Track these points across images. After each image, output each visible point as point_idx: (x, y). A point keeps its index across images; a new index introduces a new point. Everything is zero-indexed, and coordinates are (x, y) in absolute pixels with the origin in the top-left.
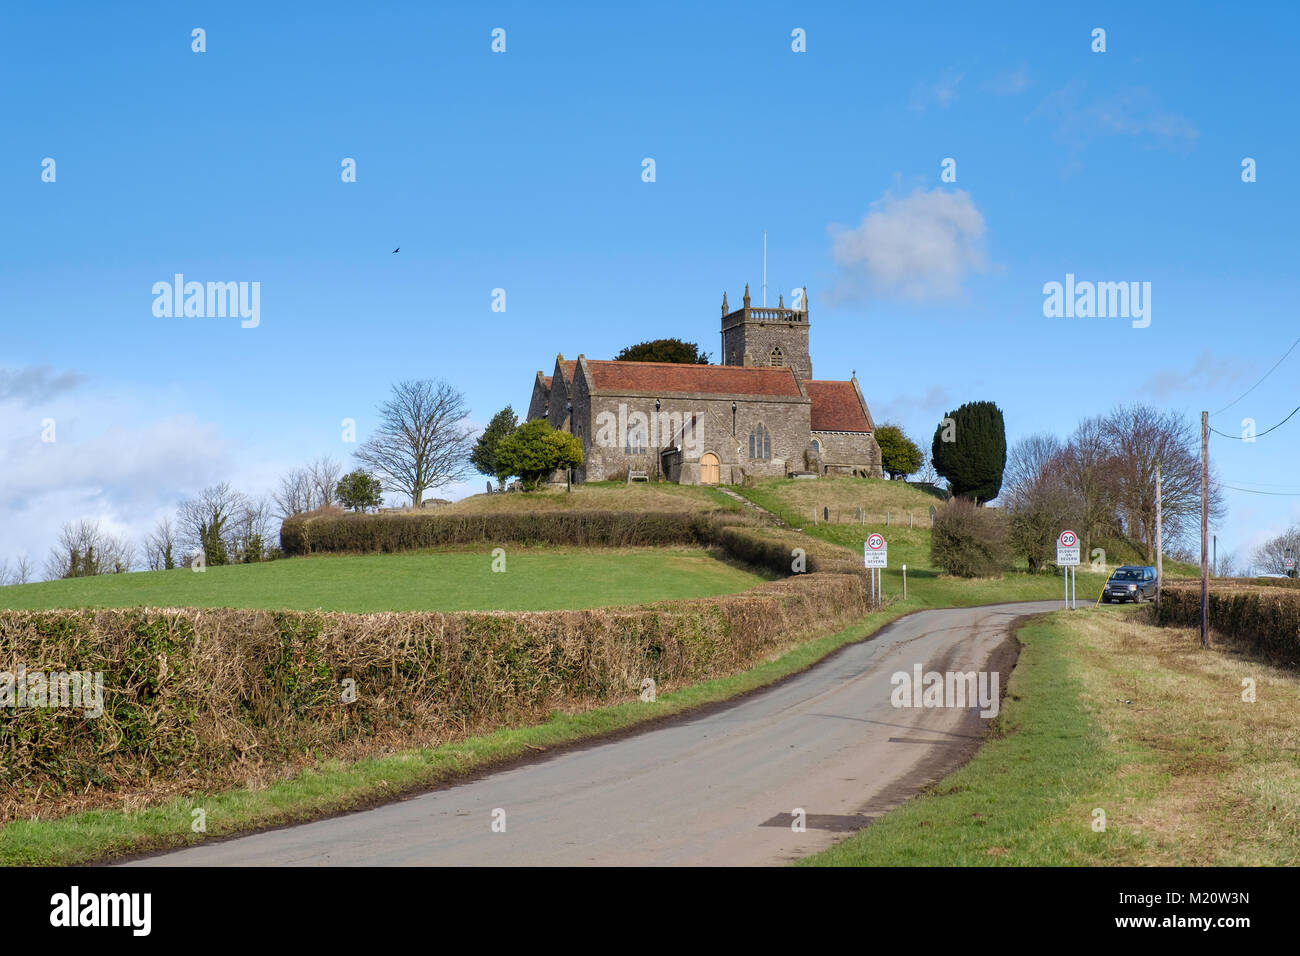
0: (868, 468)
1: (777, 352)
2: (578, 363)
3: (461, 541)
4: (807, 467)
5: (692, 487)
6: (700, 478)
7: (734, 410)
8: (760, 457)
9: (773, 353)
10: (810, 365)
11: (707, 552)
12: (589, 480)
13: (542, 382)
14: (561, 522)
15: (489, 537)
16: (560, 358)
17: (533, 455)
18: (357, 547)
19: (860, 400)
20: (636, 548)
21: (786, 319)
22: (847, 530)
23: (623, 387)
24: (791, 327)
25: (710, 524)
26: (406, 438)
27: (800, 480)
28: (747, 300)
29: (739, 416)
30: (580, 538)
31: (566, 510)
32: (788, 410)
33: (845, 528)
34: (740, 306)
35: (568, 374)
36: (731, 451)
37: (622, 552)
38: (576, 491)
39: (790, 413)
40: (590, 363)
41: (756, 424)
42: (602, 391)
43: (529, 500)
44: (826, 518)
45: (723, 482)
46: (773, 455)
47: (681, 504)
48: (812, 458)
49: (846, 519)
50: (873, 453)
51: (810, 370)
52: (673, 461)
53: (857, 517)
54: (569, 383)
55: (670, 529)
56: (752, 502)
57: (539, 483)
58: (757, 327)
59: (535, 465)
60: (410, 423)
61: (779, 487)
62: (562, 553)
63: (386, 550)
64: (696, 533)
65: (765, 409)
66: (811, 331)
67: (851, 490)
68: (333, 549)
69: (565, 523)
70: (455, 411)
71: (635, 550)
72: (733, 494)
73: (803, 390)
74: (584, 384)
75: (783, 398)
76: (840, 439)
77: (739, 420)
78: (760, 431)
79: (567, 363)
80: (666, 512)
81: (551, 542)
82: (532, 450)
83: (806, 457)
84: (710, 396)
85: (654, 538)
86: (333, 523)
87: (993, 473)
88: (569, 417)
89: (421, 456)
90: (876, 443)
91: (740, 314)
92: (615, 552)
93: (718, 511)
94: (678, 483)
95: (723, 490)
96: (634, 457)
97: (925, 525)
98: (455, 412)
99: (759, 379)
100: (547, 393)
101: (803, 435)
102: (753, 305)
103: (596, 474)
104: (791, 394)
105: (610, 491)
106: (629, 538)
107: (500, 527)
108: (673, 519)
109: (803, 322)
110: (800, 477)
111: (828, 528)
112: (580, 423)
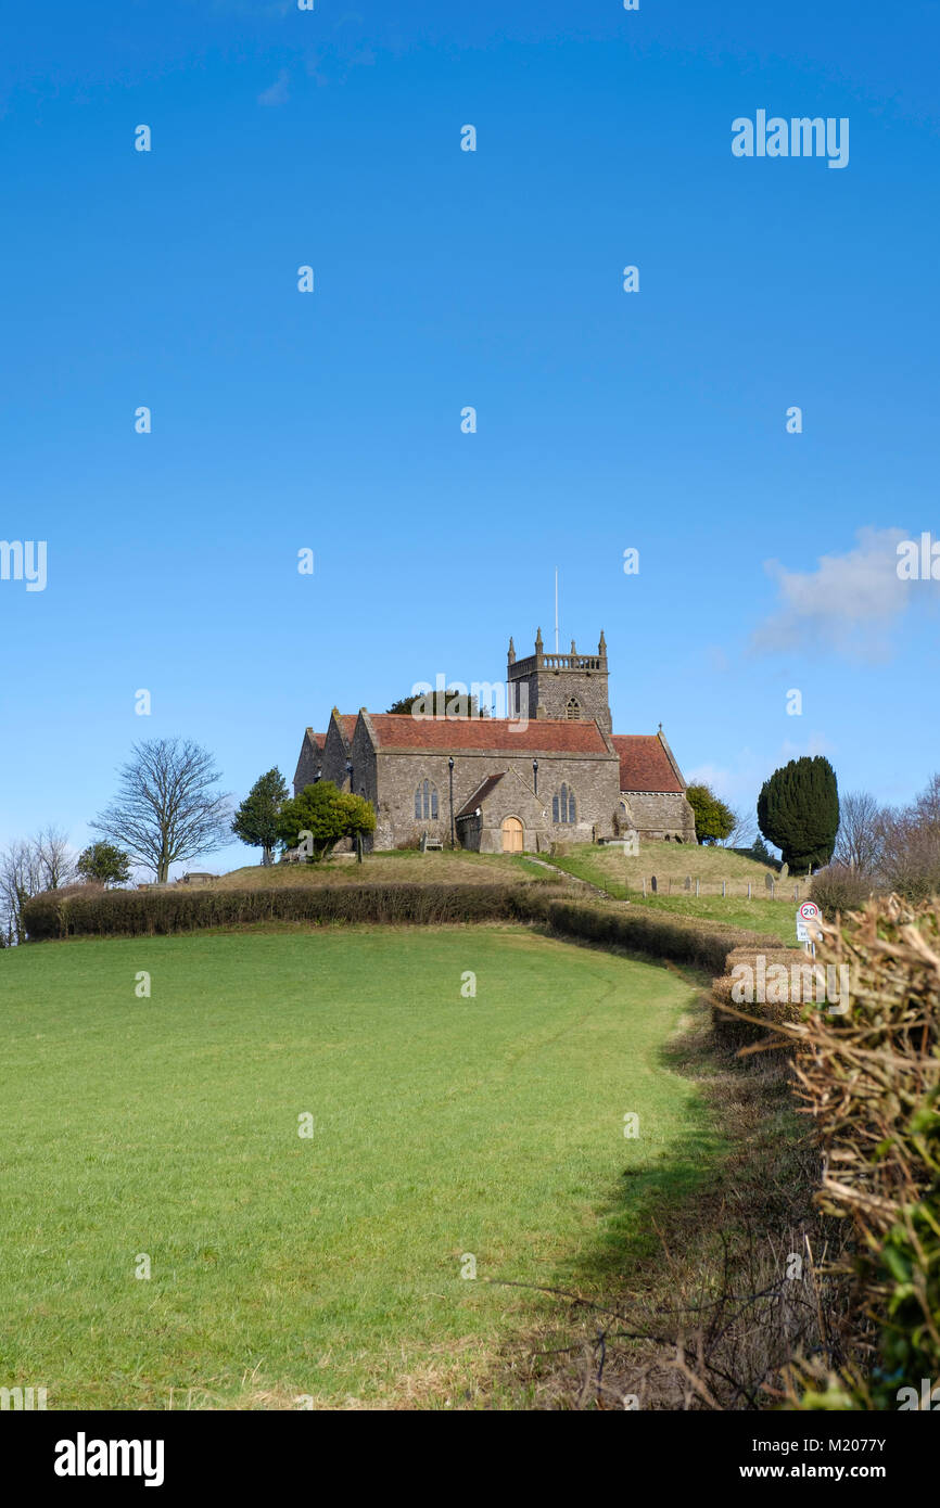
0: (680, 833)
1: (574, 703)
2: (360, 717)
3: (246, 920)
4: (617, 832)
5: (494, 855)
6: (502, 846)
7: (535, 768)
8: (564, 821)
9: (569, 705)
10: (610, 718)
11: (529, 928)
12: (377, 849)
13: (313, 739)
14: (361, 897)
15: (279, 915)
16: (335, 713)
17: (320, 821)
18: (125, 928)
19: (669, 757)
20: (446, 925)
21: (582, 667)
22: (680, 902)
23: (411, 744)
24: (588, 675)
25: (531, 897)
26: (149, 804)
27: (613, 847)
28: (539, 645)
29: (541, 775)
30: (382, 915)
31: (360, 883)
32: (595, 768)
33: (677, 899)
34: (532, 652)
35: (346, 731)
36: (536, 815)
37: (431, 929)
38: (368, 861)
39: (597, 772)
40: (373, 717)
41: (560, 784)
42: (388, 749)
43: (316, 873)
44: (654, 888)
45: (528, 850)
46: (579, 820)
47: (491, 875)
48: (622, 822)
49: (676, 890)
50: (685, 816)
51: (611, 724)
52: (469, 827)
53: (687, 888)
54: (347, 740)
55: (484, 903)
56: (566, 872)
57: (325, 853)
58: (551, 676)
59: (322, 833)
60: (153, 788)
61: (593, 854)
62: (363, 932)
63: (160, 930)
64: (515, 908)
65: (569, 767)
66: (611, 680)
67: (672, 857)
68: (96, 931)
69: (365, 897)
70: (205, 773)
71: (447, 927)
72: (543, 863)
73: (610, 745)
74: (368, 740)
75: (589, 755)
76: (649, 801)
77: (540, 780)
78: (564, 791)
79: (344, 717)
80: (475, 884)
81: (349, 920)
82: (319, 816)
83: (615, 821)
84: (508, 753)
85: (466, 914)
86: (95, 901)
87: (828, 836)
88: (348, 779)
89: (167, 826)
90: (688, 804)
91: (531, 661)
92: (422, 929)
93: (536, 882)
94: (478, 852)
95: (530, 858)
96: (424, 822)
97: (764, 895)
98: (204, 776)
99: (561, 734)
100: (319, 753)
101: (612, 796)
102: (546, 651)
103: (385, 842)
104: (597, 750)
105: (408, 861)
106: (438, 914)
107: (290, 903)
108: (485, 893)
109: (602, 670)
110: (612, 843)
111: (660, 900)
112: (362, 785)
